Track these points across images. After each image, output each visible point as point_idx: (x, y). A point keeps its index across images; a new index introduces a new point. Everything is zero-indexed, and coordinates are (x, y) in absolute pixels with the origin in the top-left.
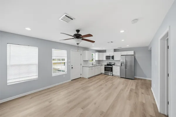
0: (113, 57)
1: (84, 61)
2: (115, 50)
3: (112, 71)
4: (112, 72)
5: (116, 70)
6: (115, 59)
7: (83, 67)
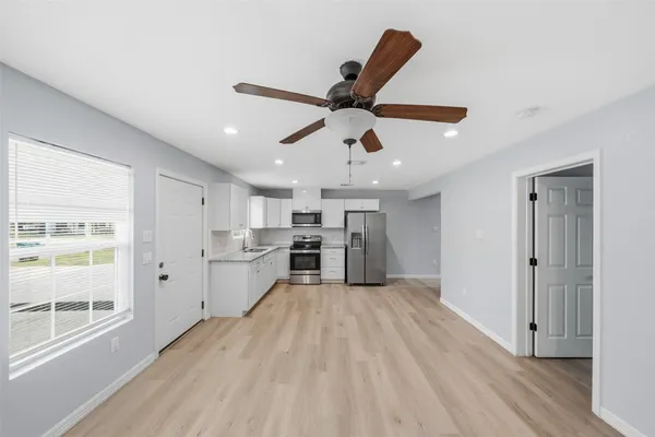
0: (317, 218)
1: (216, 234)
2: (326, 193)
3: (318, 267)
4: (317, 272)
5: (333, 263)
6: (327, 222)
7: (214, 266)
